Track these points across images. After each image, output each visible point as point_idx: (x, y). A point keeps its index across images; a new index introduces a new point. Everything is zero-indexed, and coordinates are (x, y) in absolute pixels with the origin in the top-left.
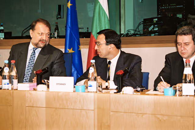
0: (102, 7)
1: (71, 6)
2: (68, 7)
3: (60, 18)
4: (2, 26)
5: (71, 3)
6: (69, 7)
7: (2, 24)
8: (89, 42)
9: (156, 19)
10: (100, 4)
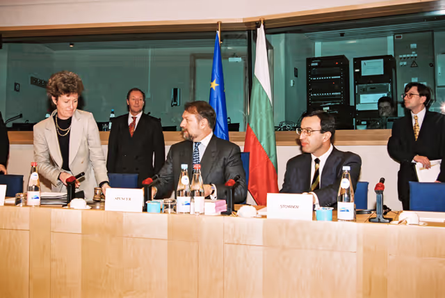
0: (263, 89)
1: (216, 87)
2: (212, 89)
3: (176, 105)
4: (113, 113)
5: (217, 83)
6: (214, 88)
7: (113, 110)
8: (245, 136)
9: (328, 108)
10: (260, 85)
